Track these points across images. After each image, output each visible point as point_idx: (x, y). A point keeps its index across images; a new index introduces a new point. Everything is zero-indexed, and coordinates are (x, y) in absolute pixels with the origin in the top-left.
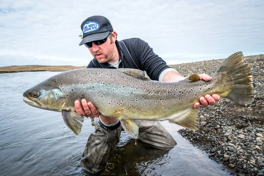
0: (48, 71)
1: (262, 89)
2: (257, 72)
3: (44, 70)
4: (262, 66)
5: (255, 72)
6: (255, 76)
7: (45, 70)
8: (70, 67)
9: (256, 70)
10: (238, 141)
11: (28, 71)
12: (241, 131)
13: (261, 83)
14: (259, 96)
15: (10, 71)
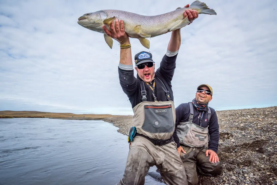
0: (47, 117)
1: (238, 138)
2: (232, 125)
3: (42, 116)
4: (234, 120)
5: (231, 125)
6: (231, 128)
7: (44, 116)
8: (69, 114)
9: (231, 123)
10: (232, 181)
11: (25, 117)
12: (231, 173)
13: (236, 133)
14: (237, 144)
15: (4, 116)
